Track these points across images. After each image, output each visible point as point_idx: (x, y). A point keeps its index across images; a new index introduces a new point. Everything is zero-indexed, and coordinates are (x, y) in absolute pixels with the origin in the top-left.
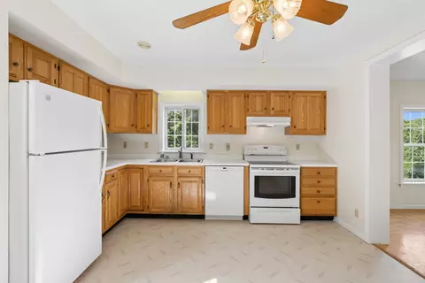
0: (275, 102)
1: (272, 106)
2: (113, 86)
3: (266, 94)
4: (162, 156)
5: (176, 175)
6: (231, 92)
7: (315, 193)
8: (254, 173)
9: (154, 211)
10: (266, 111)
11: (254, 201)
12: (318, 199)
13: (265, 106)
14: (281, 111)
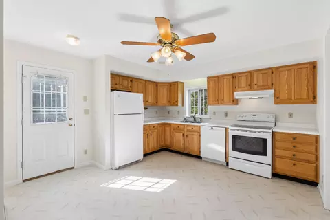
0: (258, 79)
1: (255, 82)
2: (159, 83)
3: (251, 73)
4: (185, 119)
5: (186, 130)
6: (223, 76)
7: (291, 156)
8: (231, 133)
9: (174, 148)
10: (250, 87)
11: (232, 153)
12: (294, 162)
13: (249, 83)
14: (263, 86)
